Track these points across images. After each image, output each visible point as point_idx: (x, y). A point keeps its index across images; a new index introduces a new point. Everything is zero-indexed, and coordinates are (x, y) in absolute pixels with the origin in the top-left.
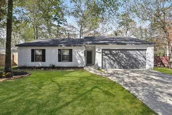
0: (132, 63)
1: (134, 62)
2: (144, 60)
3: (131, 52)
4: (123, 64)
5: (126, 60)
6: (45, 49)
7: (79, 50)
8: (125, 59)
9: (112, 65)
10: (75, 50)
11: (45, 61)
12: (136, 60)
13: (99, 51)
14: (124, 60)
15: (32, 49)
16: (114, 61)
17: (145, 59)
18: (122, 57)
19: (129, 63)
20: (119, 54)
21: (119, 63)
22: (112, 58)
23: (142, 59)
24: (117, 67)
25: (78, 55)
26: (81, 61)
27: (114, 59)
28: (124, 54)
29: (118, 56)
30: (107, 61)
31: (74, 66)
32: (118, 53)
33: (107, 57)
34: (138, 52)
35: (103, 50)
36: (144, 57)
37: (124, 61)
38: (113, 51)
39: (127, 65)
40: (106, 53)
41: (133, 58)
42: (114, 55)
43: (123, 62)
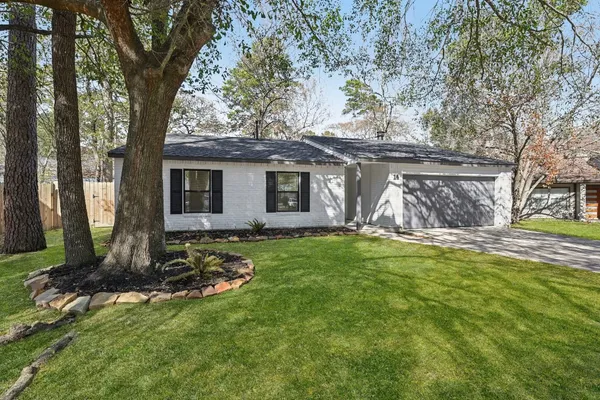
0: (468, 213)
1: (472, 210)
2: (492, 207)
3: (465, 185)
4: (448, 215)
5: (455, 206)
6: (221, 172)
7: (330, 177)
8: (453, 202)
9: (425, 219)
10: (317, 176)
11: (221, 212)
12: (475, 204)
13: (397, 182)
14: (452, 205)
15: (172, 170)
16: (429, 209)
17: (494, 203)
18: (448, 198)
19: (462, 213)
20: (440, 189)
21: (441, 215)
22: (423, 199)
23: (488, 202)
24: (436, 225)
25: (327, 191)
26: (335, 209)
27: (428, 202)
28: (452, 189)
29: (439, 196)
30: (413, 210)
31: (314, 225)
32: (439, 186)
33: (413, 198)
34: (478, 184)
35: (405, 176)
36: (491, 198)
37: (451, 209)
38: (428, 182)
39: (457, 220)
40: (410, 186)
41: (470, 199)
42: (429, 192)
43: (450, 212)
